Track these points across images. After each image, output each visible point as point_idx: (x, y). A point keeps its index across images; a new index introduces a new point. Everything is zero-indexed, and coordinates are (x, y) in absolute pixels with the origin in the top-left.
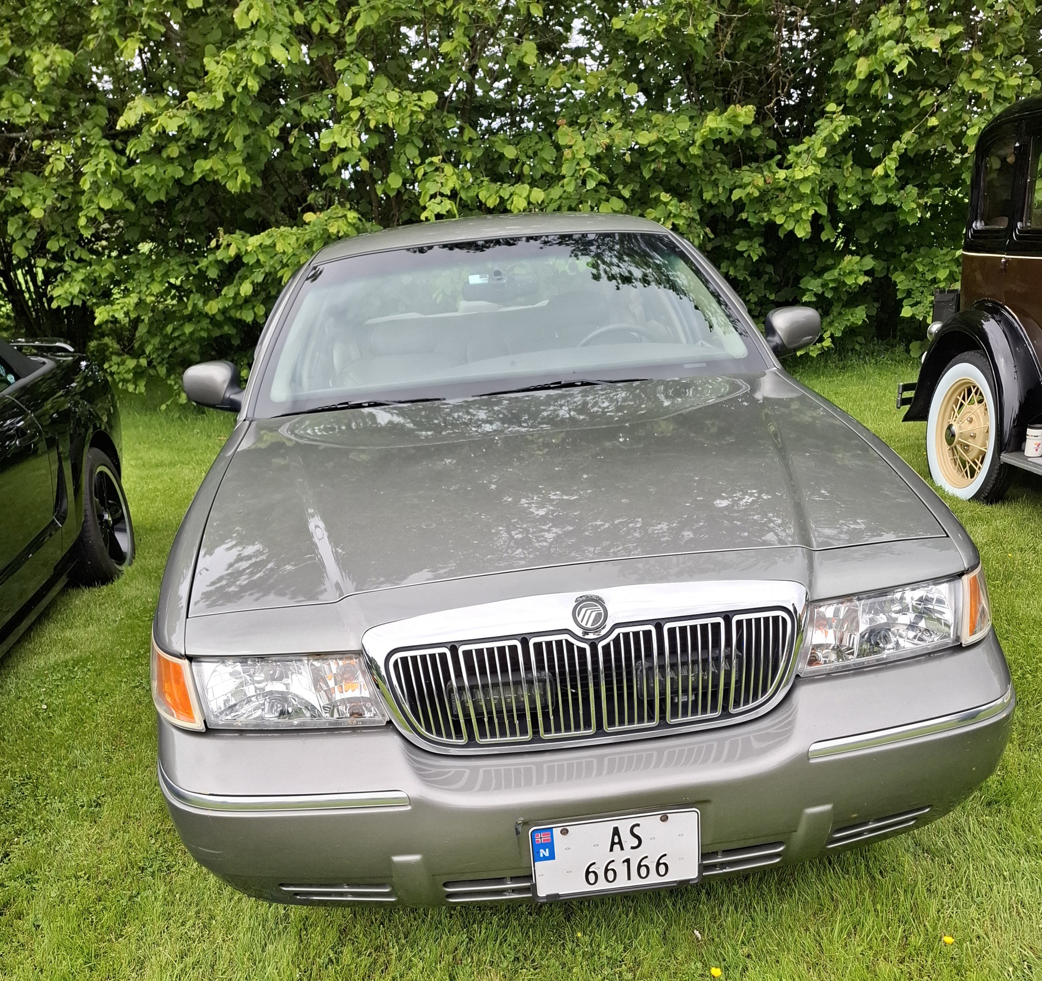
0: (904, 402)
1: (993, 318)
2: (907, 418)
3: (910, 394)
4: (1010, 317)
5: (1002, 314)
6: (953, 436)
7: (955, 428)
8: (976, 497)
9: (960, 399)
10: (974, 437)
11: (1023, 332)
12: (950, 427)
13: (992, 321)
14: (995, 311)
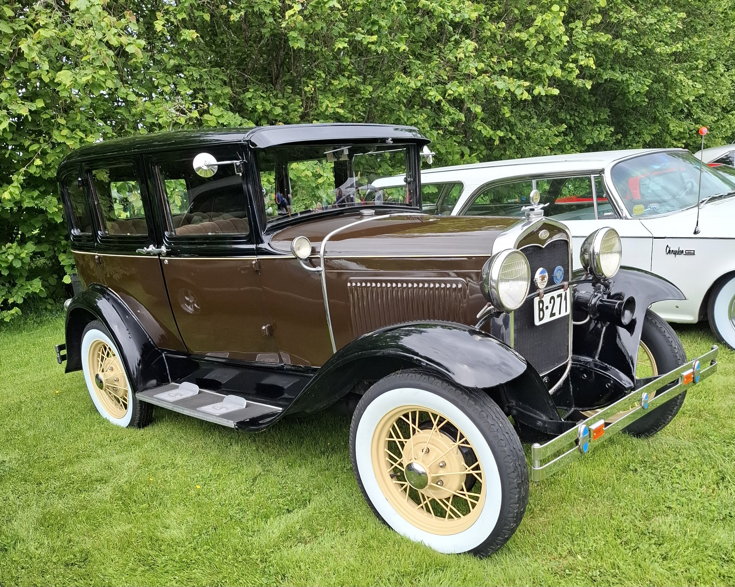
0: (63, 358)
1: (104, 297)
2: (67, 371)
3: (64, 352)
4: (114, 296)
5: (108, 295)
6: (101, 382)
7: (101, 376)
8: (131, 424)
9: (101, 353)
10: (117, 380)
11: (126, 306)
12: (97, 376)
13: (104, 299)
14: (103, 293)
